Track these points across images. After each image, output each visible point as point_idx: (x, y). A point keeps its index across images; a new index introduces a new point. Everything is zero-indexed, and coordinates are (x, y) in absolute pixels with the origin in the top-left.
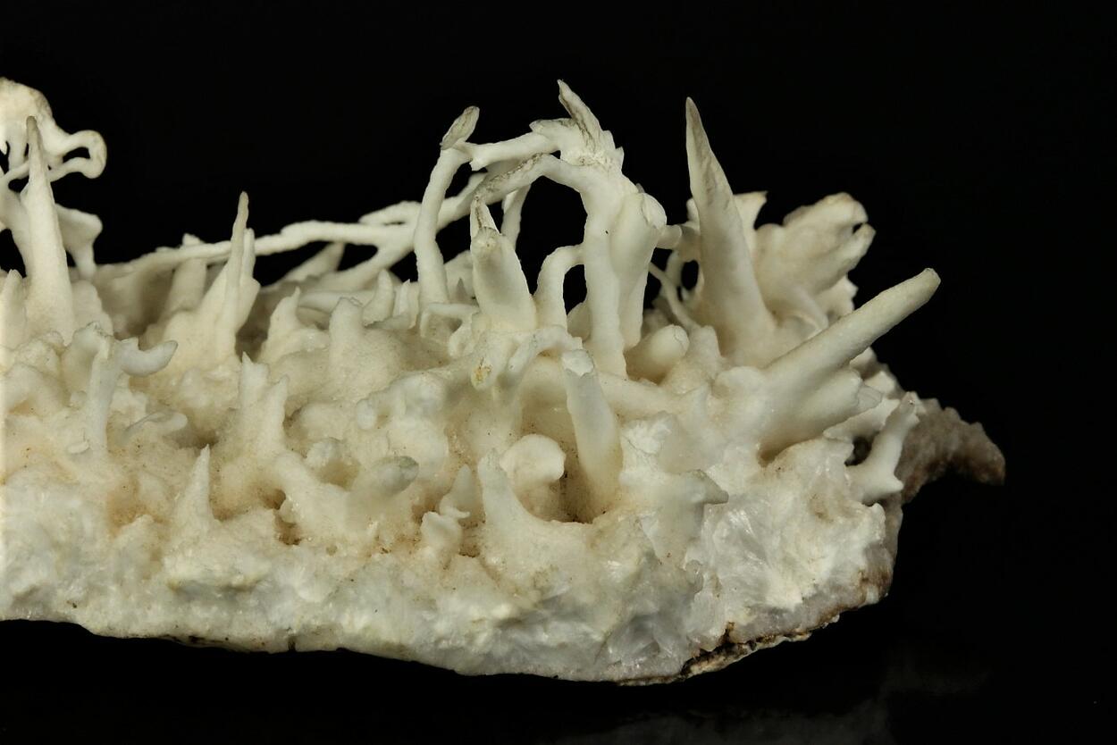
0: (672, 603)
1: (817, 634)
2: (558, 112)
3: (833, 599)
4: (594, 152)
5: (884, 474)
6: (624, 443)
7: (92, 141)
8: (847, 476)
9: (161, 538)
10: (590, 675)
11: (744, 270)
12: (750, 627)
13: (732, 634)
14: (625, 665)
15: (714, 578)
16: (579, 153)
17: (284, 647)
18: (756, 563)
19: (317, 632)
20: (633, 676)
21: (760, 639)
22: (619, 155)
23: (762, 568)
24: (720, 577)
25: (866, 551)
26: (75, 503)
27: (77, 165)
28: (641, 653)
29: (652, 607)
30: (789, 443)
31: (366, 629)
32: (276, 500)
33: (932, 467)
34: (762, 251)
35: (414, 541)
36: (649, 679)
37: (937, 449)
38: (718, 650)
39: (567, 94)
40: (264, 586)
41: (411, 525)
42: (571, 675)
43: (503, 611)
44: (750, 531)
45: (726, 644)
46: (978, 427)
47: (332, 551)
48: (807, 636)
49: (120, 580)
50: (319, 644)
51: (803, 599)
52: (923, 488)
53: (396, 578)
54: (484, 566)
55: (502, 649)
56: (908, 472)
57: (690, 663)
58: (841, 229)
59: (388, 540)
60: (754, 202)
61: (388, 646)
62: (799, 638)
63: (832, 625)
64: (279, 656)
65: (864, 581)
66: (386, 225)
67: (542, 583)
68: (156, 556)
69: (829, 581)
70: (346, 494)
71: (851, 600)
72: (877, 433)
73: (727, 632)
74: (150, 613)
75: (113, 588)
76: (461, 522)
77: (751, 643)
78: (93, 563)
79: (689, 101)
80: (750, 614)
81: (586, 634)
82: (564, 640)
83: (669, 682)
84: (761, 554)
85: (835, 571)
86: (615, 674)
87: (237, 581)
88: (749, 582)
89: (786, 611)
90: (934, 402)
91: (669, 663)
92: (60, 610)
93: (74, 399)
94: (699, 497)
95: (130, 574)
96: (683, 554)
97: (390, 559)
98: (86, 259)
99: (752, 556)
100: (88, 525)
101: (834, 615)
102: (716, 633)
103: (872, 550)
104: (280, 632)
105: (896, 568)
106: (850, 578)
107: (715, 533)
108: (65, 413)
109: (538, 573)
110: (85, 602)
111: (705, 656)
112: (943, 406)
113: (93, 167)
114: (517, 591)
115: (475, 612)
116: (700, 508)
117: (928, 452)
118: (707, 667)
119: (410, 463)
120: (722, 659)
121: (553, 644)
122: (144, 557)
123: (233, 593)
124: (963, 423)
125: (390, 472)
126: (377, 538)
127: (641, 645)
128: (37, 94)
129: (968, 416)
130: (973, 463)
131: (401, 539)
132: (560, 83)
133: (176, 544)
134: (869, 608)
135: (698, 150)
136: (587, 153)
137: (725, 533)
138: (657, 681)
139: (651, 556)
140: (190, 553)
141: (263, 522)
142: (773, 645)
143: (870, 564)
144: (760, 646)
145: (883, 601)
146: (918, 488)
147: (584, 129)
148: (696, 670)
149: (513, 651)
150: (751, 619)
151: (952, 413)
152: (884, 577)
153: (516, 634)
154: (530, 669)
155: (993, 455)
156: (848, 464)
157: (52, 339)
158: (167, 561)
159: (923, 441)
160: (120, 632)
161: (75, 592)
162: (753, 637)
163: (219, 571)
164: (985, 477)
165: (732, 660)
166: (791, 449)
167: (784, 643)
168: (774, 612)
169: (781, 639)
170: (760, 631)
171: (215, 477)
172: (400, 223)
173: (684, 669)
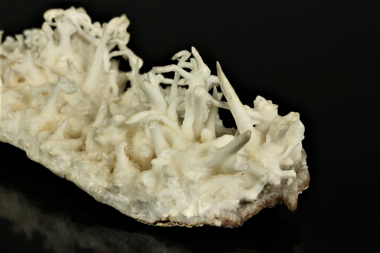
3: (203, 220)
10: (127, 213)
12: (176, 218)
14: (139, 215)
20: (140, 219)
25: (221, 210)
28: (144, 213)
36: (144, 221)
39: (193, 52)
40: (59, 157)
42: (123, 212)
45: (167, 221)
51: (193, 216)
55: (105, 197)
56: (266, 197)
57: (157, 221)
62: (188, 226)
63: (199, 227)
65: (216, 218)
67: (114, 181)
69: (203, 214)
71: (210, 222)
73: (169, 217)
74: (37, 156)
77: (175, 223)
79: (218, 62)
80: (177, 214)
82: (121, 200)
83: (149, 225)
85: (207, 212)
86: (134, 216)
88: (183, 206)
89: (187, 218)
91: (151, 219)
101: (201, 224)
102: (165, 216)
103: (225, 211)
104: (62, 172)
106: (211, 216)
109: (114, 178)
111: (161, 222)
115: (100, 183)
117: (276, 194)
118: (162, 225)
120: (167, 224)
121: (118, 200)
130: (287, 202)
136: (196, 71)
142: (181, 226)
143: (221, 214)
144: (177, 224)
147: (197, 63)
148: (158, 224)
149: (109, 199)
150: (177, 216)
153: (110, 194)
154: (113, 206)
162: (176, 221)
164: (289, 208)
167: (184, 226)
168: (184, 216)
170: (178, 220)
173: (156, 223)
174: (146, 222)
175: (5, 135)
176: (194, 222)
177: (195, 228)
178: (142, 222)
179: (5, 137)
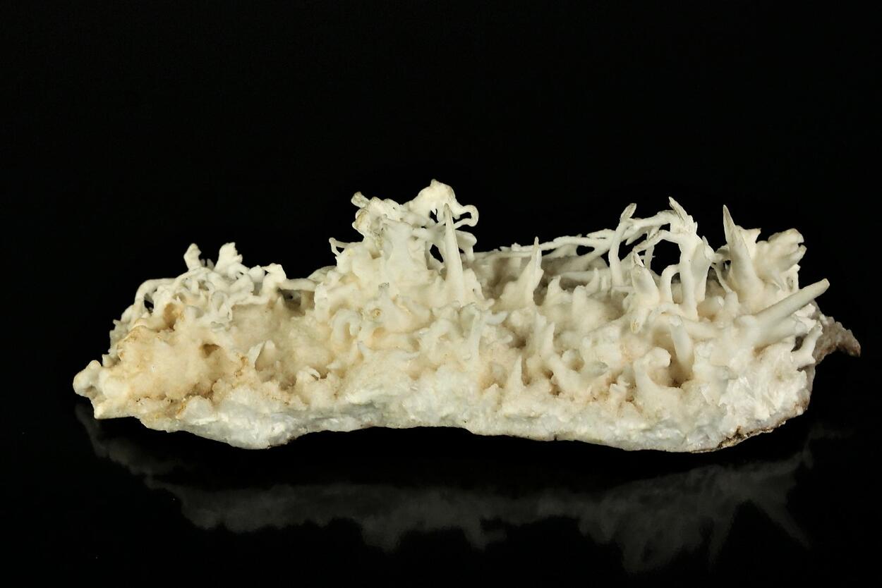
0: (714, 420)
1: (777, 430)
2: (668, 207)
3: (783, 415)
4: (684, 226)
5: (808, 355)
6: (695, 353)
7: (472, 209)
8: (791, 357)
9: (501, 394)
10: (680, 449)
11: (749, 269)
12: (747, 428)
13: (740, 431)
14: (694, 444)
15: (733, 407)
16: (678, 226)
17: (553, 439)
18: (750, 399)
19: (566, 434)
20: (698, 449)
21: (751, 432)
22: (695, 226)
23: (753, 401)
24: (736, 406)
25: (798, 393)
26: (465, 381)
27: (465, 222)
28: (702, 439)
29: (706, 422)
30: (766, 346)
31: (586, 433)
32: (550, 375)
33: (829, 348)
34: (759, 253)
35: (606, 395)
36: (704, 450)
37: (831, 341)
38: (734, 437)
39: (673, 202)
40: (543, 416)
41: (606, 387)
42: (672, 450)
43: (643, 426)
44: (748, 386)
45: (738, 435)
46: (850, 331)
47: (572, 399)
48: (771, 431)
49: (484, 412)
50: (567, 438)
51: (770, 415)
52: (826, 357)
53: (598, 414)
54: (635, 405)
55: (642, 441)
56: (818, 352)
57: (722, 442)
58: (793, 244)
59: (596, 394)
60: (756, 233)
61: (595, 440)
62: (768, 431)
63: (782, 426)
64: (550, 443)
65: (797, 405)
66: (598, 238)
67: (659, 415)
68: (500, 403)
69: (781, 407)
70: (579, 375)
71: (791, 415)
72: (807, 335)
73: (738, 430)
74: (497, 426)
75: (481, 415)
76: (627, 387)
77: (748, 434)
78: (473, 405)
79: (725, 206)
80: (748, 422)
81: (678, 434)
82: (669, 436)
83: (714, 450)
84: (753, 395)
85: (784, 403)
86: (690, 449)
87: (532, 414)
88: (747, 408)
89: (763, 421)
90: (832, 318)
91: (713, 444)
92: (460, 423)
93: (464, 334)
94: (726, 377)
95: (489, 410)
96: (719, 400)
97: (596, 404)
98: (470, 254)
99: (749, 396)
100: (471, 389)
101: (783, 421)
102: (733, 431)
103: (801, 392)
104: (551, 433)
105: (812, 397)
106: (790, 406)
107: (734, 388)
108: (461, 340)
109: (657, 411)
110: (469, 421)
111: (728, 440)
112: (836, 320)
113: (473, 222)
114: (649, 418)
115: (631, 426)
116: (726, 381)
117: (827, 343)
118: (730, 444)
119: (605, 365)
120: (736, 440)
121: (664, 438)
122: (494, 403)
123: (530, 419)
124: (843, 329)
125: (596, 369)
126: (591, 393)
127: (701, 436)
128: (449, 187)
129: (846, 326)
130: (847, 348)
131: (601, 393)
132: (670, 198)
133: (507, 398)
134: (798, 417)
135: (728, 226)
136: (681, 226)
137: (738, 387)
138: (708, 451)
139: (705, 403)
140: (513, 402)
141: (545, 386)
142: (757, 434)
143: (799, 398)
144: (752, 435)
145: (805, 413)
146: (823, 358)
147: (680, 217)
148: (724, 446)
149: (647, 440)
150: (748, 425)
151: (839, 324)
152: (805, 403)
153: (648, 434)
154: (654, 448)
155: (856, 345)
156: (792, 351)
157: (456, 305)
158: (504, 405)
159: (825, 338)
160: (484, 433)
161: (465, 417)
162: (748, 431)
163: (525, 411)
164: (852, 353)
165: (740, 441)
166: (767, 349)
167: (762, 433)
168: (758, 421)
169: (761, 432)
170: (752, 429)
171: (524, 364)
172: (604, 238)
173: (720, 445)
174: (707, 449)
175: (413, 417)
176: (773, 424)
177: (778, 430)
178: (702, 452)
179: (414, 420)
